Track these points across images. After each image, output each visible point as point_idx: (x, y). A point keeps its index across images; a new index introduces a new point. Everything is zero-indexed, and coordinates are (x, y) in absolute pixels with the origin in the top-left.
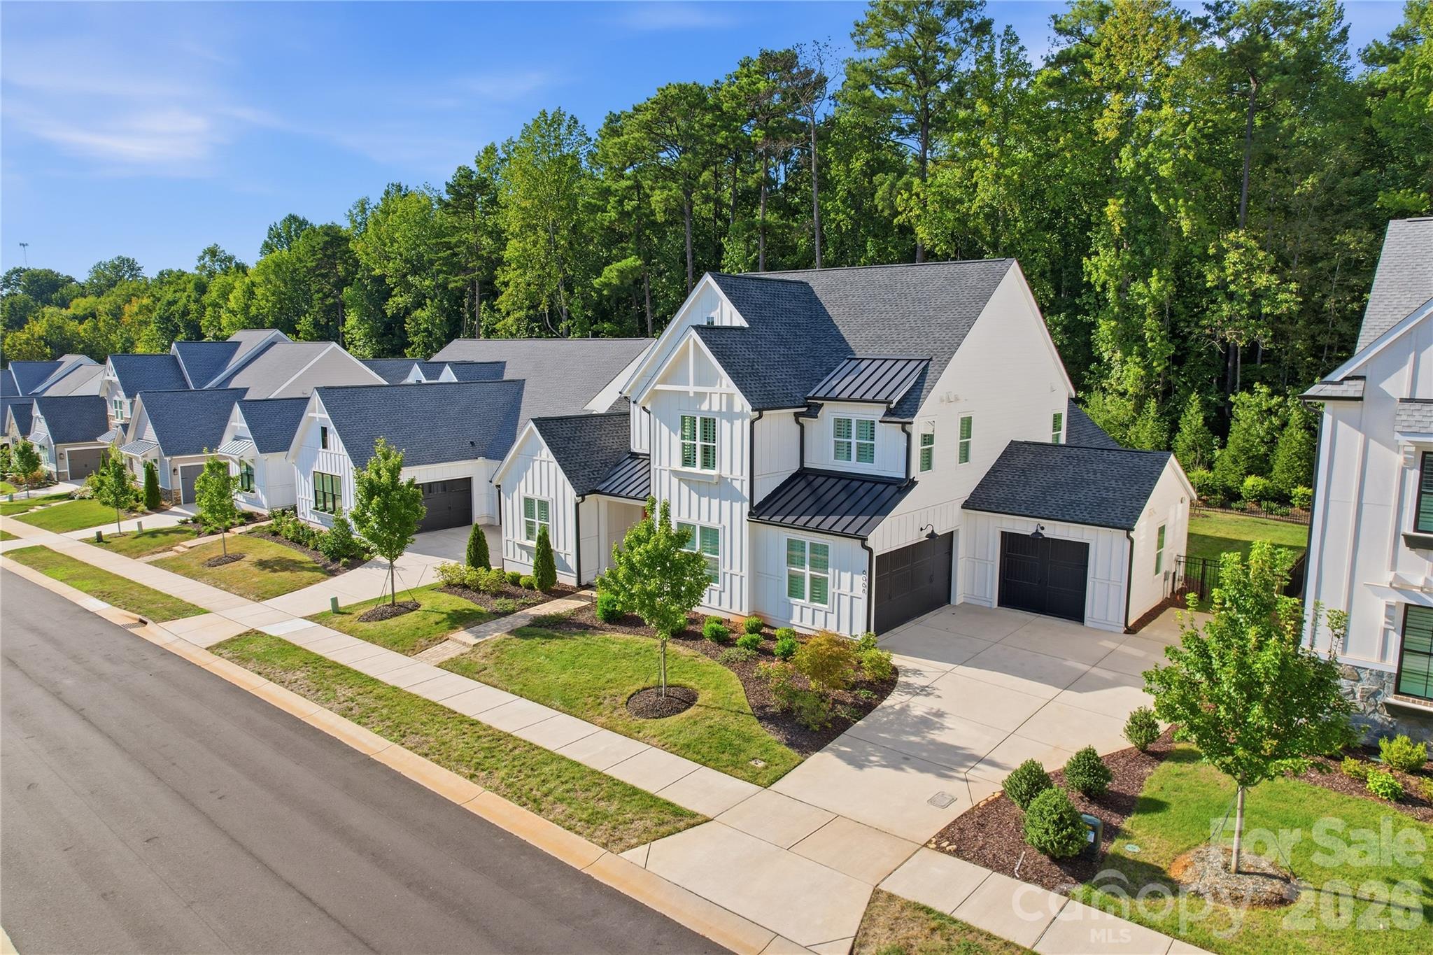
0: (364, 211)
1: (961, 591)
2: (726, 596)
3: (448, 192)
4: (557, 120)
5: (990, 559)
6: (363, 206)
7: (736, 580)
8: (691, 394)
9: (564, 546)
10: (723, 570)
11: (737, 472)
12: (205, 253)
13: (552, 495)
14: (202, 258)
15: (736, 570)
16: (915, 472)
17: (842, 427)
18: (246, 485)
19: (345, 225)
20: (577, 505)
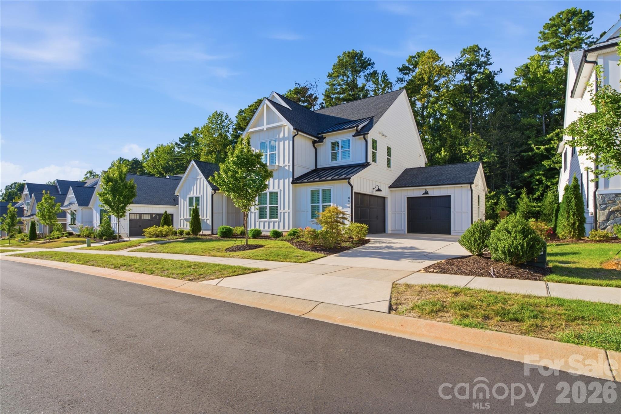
0: (148, 153)
1: (390, 226)
2: (281, 224)
3: (180, 141)
4: (221, 115)
5: (403, 211)
6: (147, 151)
7: (287, 214)
8: (265, 129)
9: (205, 216)
10: (280, 211)
11: (287, 162)
12: (88, 173)
13: (202, 193)
14: (86, 175)
15: (286, 209)
16: (370, 159)
17: (334, 145)
18: (73, 222)
19: (140, 158)
20: (212, 195)
